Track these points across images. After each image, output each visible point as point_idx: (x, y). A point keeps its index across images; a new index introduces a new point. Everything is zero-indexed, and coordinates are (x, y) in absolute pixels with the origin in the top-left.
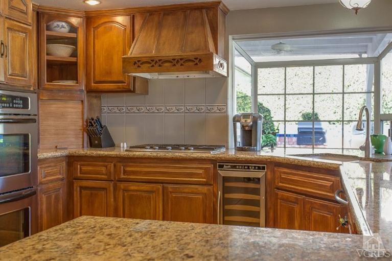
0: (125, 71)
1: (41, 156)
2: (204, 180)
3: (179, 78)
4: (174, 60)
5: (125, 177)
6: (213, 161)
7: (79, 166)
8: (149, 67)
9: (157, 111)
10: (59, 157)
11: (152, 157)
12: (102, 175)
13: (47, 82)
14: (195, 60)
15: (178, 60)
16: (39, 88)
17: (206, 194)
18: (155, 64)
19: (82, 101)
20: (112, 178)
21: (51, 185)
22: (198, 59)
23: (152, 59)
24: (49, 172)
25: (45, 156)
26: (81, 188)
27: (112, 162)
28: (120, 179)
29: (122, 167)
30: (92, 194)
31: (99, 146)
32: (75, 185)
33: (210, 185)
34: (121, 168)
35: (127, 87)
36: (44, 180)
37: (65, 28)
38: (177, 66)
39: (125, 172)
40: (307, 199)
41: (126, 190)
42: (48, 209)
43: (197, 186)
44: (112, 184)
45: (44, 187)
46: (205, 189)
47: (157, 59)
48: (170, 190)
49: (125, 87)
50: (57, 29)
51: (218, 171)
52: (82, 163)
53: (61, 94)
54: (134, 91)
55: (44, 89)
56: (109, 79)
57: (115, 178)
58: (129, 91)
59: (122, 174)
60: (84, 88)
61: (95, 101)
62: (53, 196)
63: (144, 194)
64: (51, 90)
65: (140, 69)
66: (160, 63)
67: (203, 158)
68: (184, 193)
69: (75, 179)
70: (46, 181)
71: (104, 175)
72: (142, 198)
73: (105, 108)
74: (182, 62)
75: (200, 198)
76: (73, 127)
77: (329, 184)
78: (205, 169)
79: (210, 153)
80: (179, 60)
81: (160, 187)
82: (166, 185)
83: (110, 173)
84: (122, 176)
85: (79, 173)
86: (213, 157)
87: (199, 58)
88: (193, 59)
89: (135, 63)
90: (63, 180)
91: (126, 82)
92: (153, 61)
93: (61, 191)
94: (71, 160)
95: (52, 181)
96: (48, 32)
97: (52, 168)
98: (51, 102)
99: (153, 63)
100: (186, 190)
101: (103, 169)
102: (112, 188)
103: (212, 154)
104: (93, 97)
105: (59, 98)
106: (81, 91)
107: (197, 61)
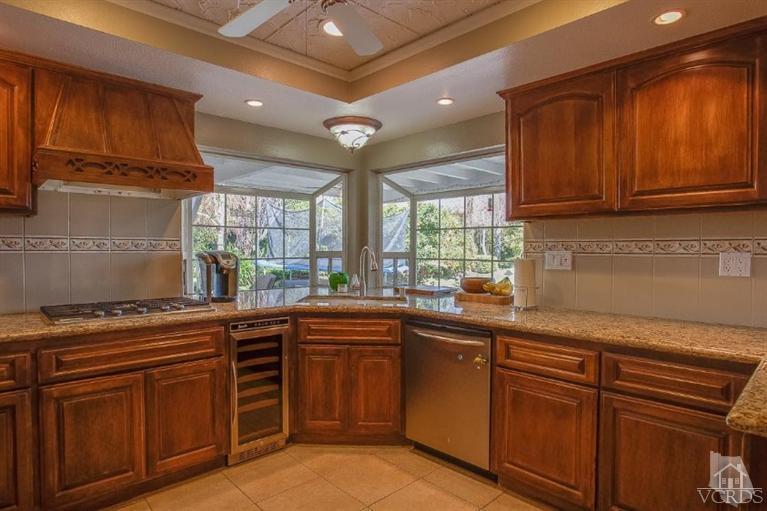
2: (212, 350)
4: (150, 168)
5: (60, 373)
6: (223, 322)
9: (52, 248)
14: (186, 174)
15: (157, 170)
17: (213, 370)
18: (114, 170)
20: (28, 382)
22: (191, 174)
23: (109, 160)
27: (28, 352)
29: (54, 356)
33: (220, 355)
34: (51, 358)
35: (19, 203)
38: (156, 178)
39: (62, 365)
40: (354, 348)
43: (201, 362)
44: (27, 394)
46: (213, 363)
47: (118, 163)
48: (157, 376)
49: (14, 202)
51: (232, 334)
54: (33, 212)
59: (54, 369)
65: (81, 175)
66: (124, 169)
68: (181, 375)
71: (7, 379)
74: (163, 173)
75: (206, 378)
77: (384, 329)
84: (55, 374)
87: (193, 172)
88: (183, 172)
91: (15, 192)
92: (110, 164)
99: (110, 168)
101: (4, 369)
102: (28, 402)
107: (189, 176)
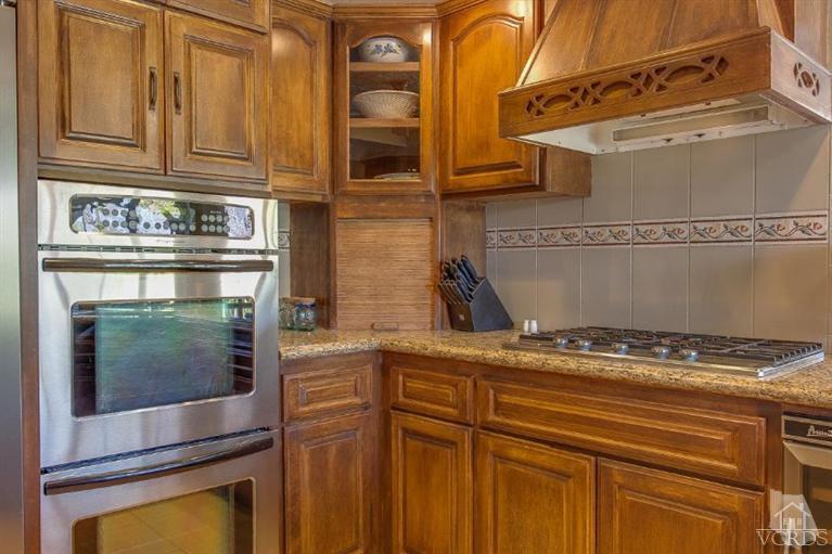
0: (507, 130)
1: (290, 353)
2: (732, 467)
3: (672, 143)
4: (636, 76)
5: (497, 419)
7: (401, 378)
8: (566, 109)
9: (612, 240)
10: (350, 354)
11: (565, 372)
12: (446, 406)
13: (352, 177)
14: (703, 65)
15: (649, 76)
16: (333, 193)
17: (736, 515)
18: (583, 99)
19: (431, 219)
20: (469, 418)
21: (326, 422)
22: (716, 61)
23: (574, 85)
24: (321, 391)
25: (304, 353)
26: (406, 431)
27: (469, 376)
28: (488, 423)
29: (491, 392)
30: (425, 451)
31: (466, 327)
32: (394, 422)
33: (757, 488)
34: (487, 394)
35: (525, 177)
36: (306, 409)
37: (395, 52)
38: (646, 93)
39: (499, 408)
41: (500, 457)
42: (318, 480)
43: (706, 484)
44: (468, 435)
45: (303, 426)
46: (734, 499)
47: (587, 84)
48: (619, 479)
49: (520, 177)
50: (378, 56)
51: (785, 444)
52: (409, 371)
53: (383, 204)
54: (541, 187)
55: (345, 194)
56: (486, 162)
57: (475, 420)
58: (532, 188)
59: (491, 411)
60: (433, 190)
61: (466, 219)
62: (333, 450)
63: (544, 478)
64: (359, 197)
65: (545, 120)
66: (597, 93)
67: (727, 392)
68: (661, 496)
69: (394, 408)
70: (311, 411)
71: (450, 406)
72: (540, 485)
73: (494, 235)
74: (661, 79)
75: (715, 525)
76: (410, 281)
78: (736, 429)
79: (755, 375)
80: (654, 75)
81: (587, 463)
82: (604, 462)
83: (464, 404)
84: (492, 417)
85: (401, 395)
86: (762, 392)
87: (719, 54)
88: (699, 63)
89: (530, 106)
90: (366, 408)
91: (522, 164)
92: (574, 90)
93: (359, 434)
94: (389, 361)
95: (329, 412)
96: (354, 64)
97: (330, 380)
98: (362, 223)
99: (577, 96)
100: (668, 491)
101: (449, 391)
102: (467, 445)
103: (763, 379)
104: (461, 209)
105: (380, 214)
106: (428, 195)
107: (711, 67)
